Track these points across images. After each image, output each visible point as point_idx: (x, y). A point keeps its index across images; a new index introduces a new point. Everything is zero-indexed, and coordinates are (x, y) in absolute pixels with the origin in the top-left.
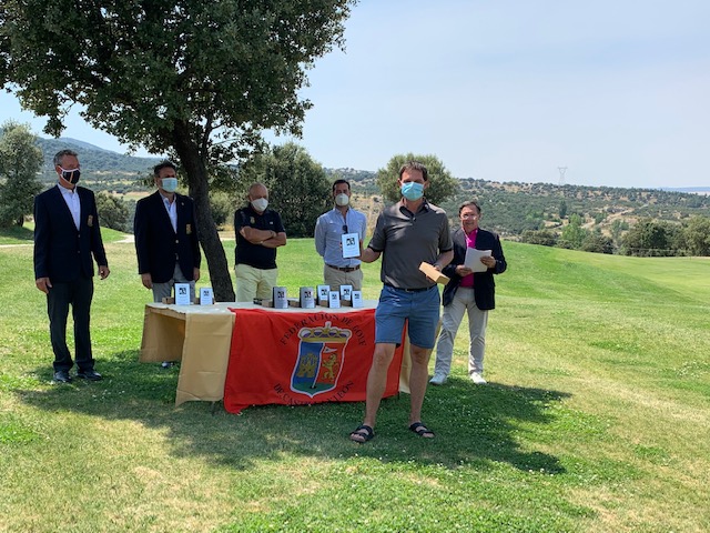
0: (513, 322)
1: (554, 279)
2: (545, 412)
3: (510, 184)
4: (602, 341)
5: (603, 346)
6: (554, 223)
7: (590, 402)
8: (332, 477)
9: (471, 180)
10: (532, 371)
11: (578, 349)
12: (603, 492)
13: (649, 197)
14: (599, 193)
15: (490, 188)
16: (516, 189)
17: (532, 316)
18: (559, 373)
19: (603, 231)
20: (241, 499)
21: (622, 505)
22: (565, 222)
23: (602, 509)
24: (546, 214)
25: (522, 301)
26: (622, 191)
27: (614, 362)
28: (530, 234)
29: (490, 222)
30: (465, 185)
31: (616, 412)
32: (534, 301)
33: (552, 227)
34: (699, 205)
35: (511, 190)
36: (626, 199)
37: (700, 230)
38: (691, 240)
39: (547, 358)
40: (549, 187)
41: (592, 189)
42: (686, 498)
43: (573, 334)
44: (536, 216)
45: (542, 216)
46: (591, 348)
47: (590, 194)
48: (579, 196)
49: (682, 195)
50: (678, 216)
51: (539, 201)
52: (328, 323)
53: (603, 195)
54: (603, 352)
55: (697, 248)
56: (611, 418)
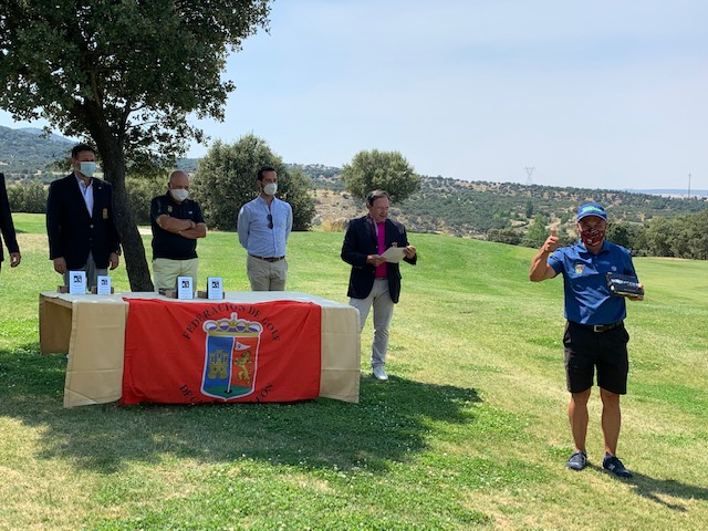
0: (455, 318)
1: (509, 277)
2: (464, 410)
3: (478, 183)
4: (541, 338)
5: (541, 343)
6: (520, 223)
7: (514, 400)
8: (213, 479)
9: (440, 178)
10: (462, 367)
11: (514, 346)
12: (504, 497)
13: (614, 198)
14: (565, 193)
15: (458, 186)
16: (484, 188)
17: (476, 312)
18: (489, 369)
19: (568, 231)
20: (101, 503)
21: (520, 510)
22: (531, 222)
23: (498, 515)
24: (513, 214)
25: (470, 297)
26: (587, 192)
27: (548, 360)
28: (496, 233)
29: (457, 220)
30: (434, 183)
31: (538, 410)
32: (482, 298)
33: (517, 227)
34: (663, 207)
35: (478, 189)
36: (591, 199)
37: (660, 231)
38: (652, 241)
39: (481, 355)
40: (516, 187)
41: (559, 190)
42: (591, 501)
43: (513, 331)
44: (503, 215)
45: (509, 215)
46: (529, 345)
47: (557, 194)
48: (546, 196)
49: (647, 197)
50: (642, 217)
51: (507, 200)
52: (234, 315)
53: (569, 195)
54: (540, 349)
55: (658, 248)
56: (531, 417)
